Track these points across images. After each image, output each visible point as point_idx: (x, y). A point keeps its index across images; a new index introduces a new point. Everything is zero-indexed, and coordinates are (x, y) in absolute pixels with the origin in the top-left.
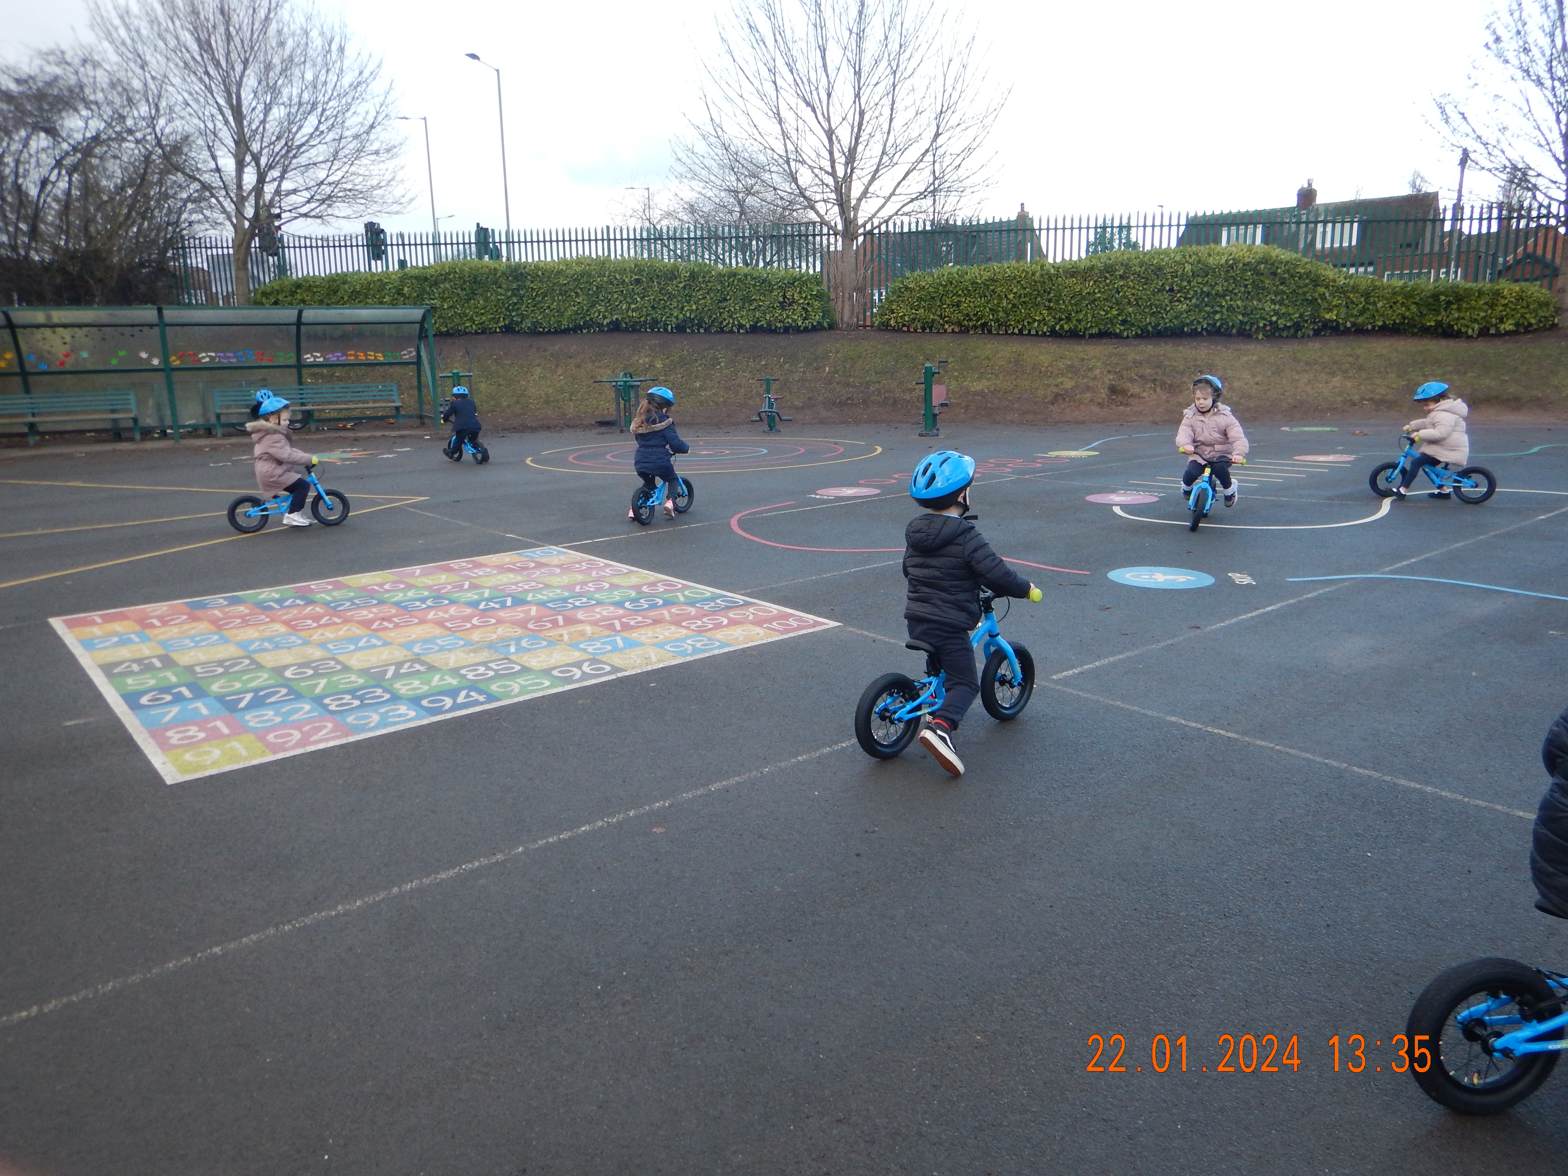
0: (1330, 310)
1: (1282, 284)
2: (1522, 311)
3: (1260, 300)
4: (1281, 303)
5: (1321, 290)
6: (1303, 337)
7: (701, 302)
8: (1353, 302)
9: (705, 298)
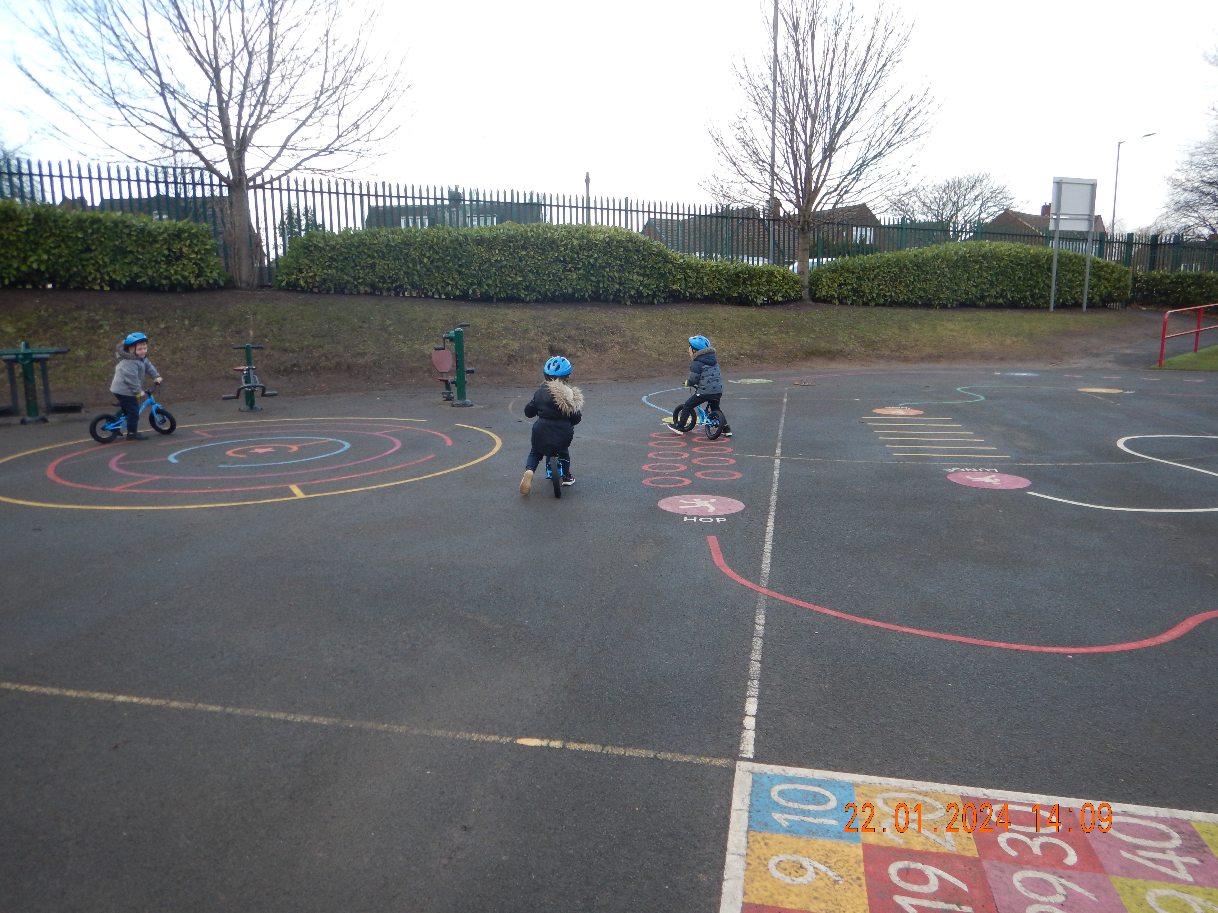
0: (674, 283)
1: (643, 259)
2: (785, 287)
3: (629, 272)
4: (643, 275)
5: (670, 266)
6: (658, 304)
7: (56, 251)
8: (690, 277)
9: (58, 246)
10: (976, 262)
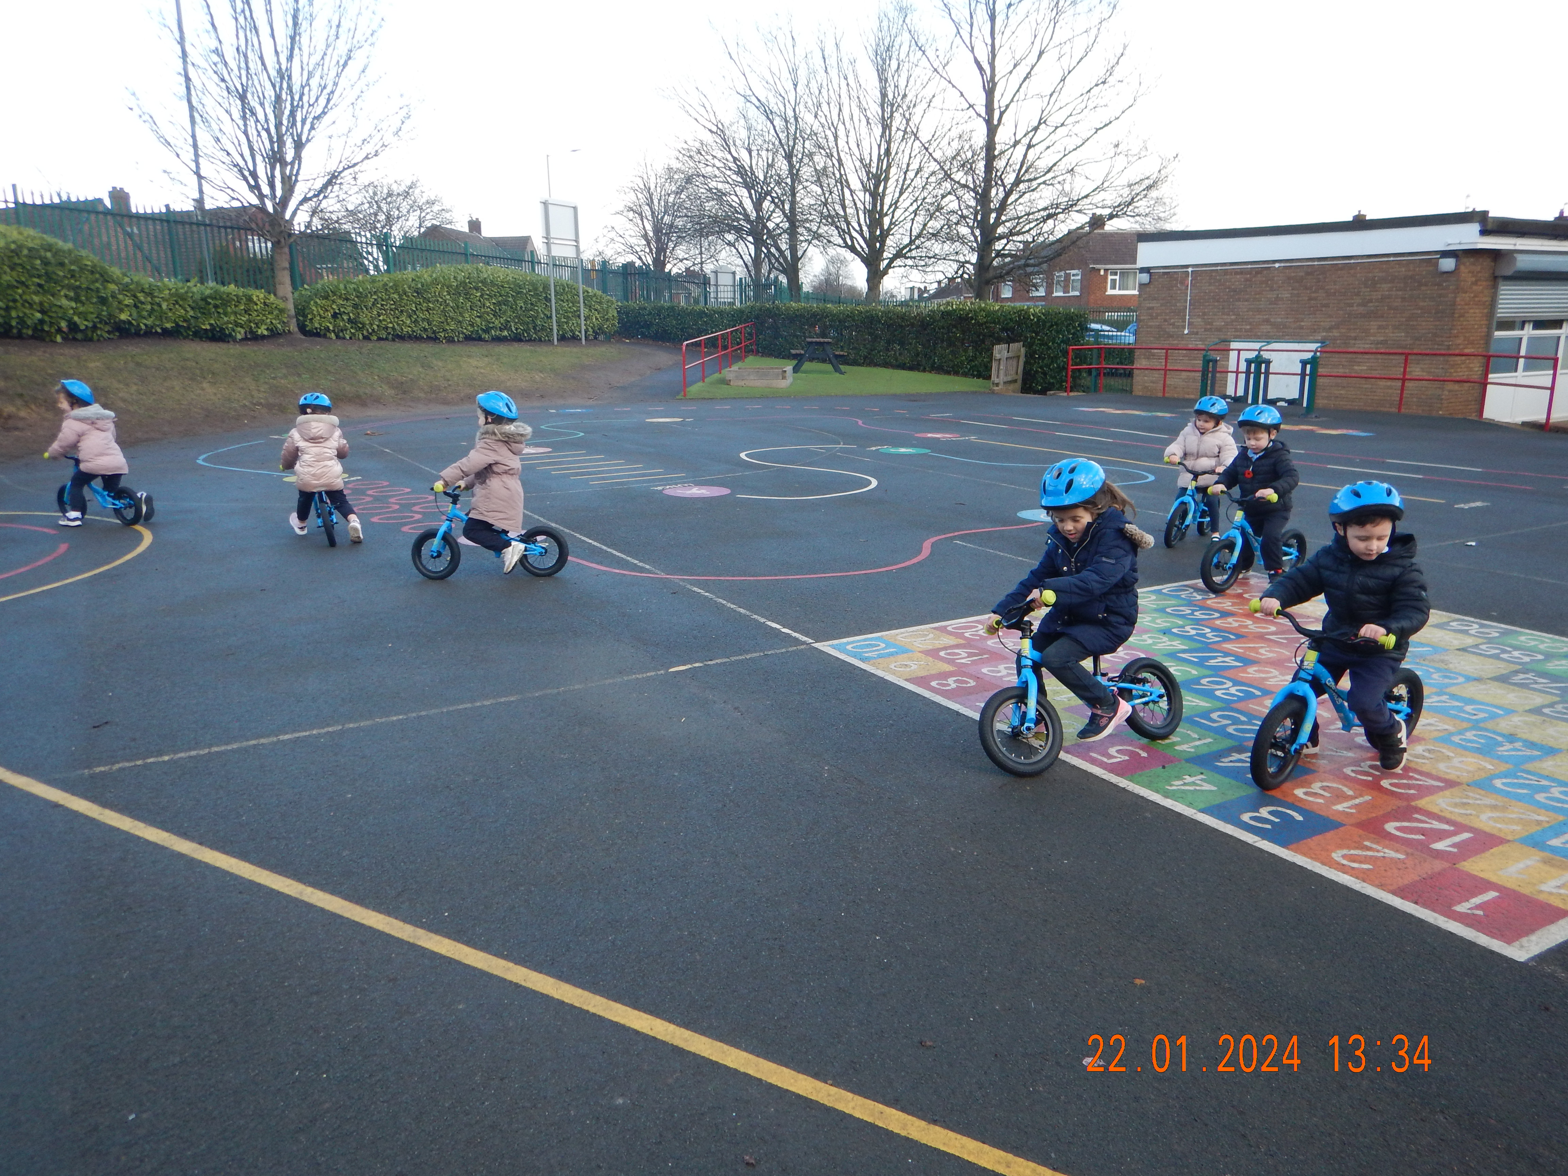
0: (122, 310)
1: (73, 276)
2: (269, 316)
3: (53, 295)
4: (77, 299)
5: (112, 287)
6: (98, 340)
8: (143, 303)
10: (477, 289)
